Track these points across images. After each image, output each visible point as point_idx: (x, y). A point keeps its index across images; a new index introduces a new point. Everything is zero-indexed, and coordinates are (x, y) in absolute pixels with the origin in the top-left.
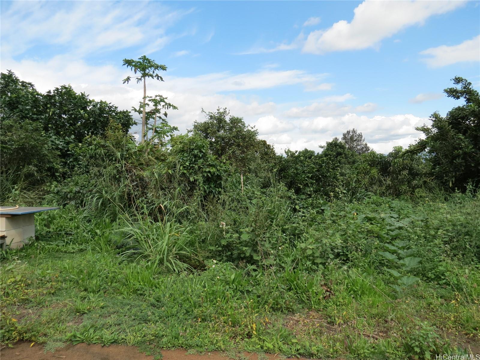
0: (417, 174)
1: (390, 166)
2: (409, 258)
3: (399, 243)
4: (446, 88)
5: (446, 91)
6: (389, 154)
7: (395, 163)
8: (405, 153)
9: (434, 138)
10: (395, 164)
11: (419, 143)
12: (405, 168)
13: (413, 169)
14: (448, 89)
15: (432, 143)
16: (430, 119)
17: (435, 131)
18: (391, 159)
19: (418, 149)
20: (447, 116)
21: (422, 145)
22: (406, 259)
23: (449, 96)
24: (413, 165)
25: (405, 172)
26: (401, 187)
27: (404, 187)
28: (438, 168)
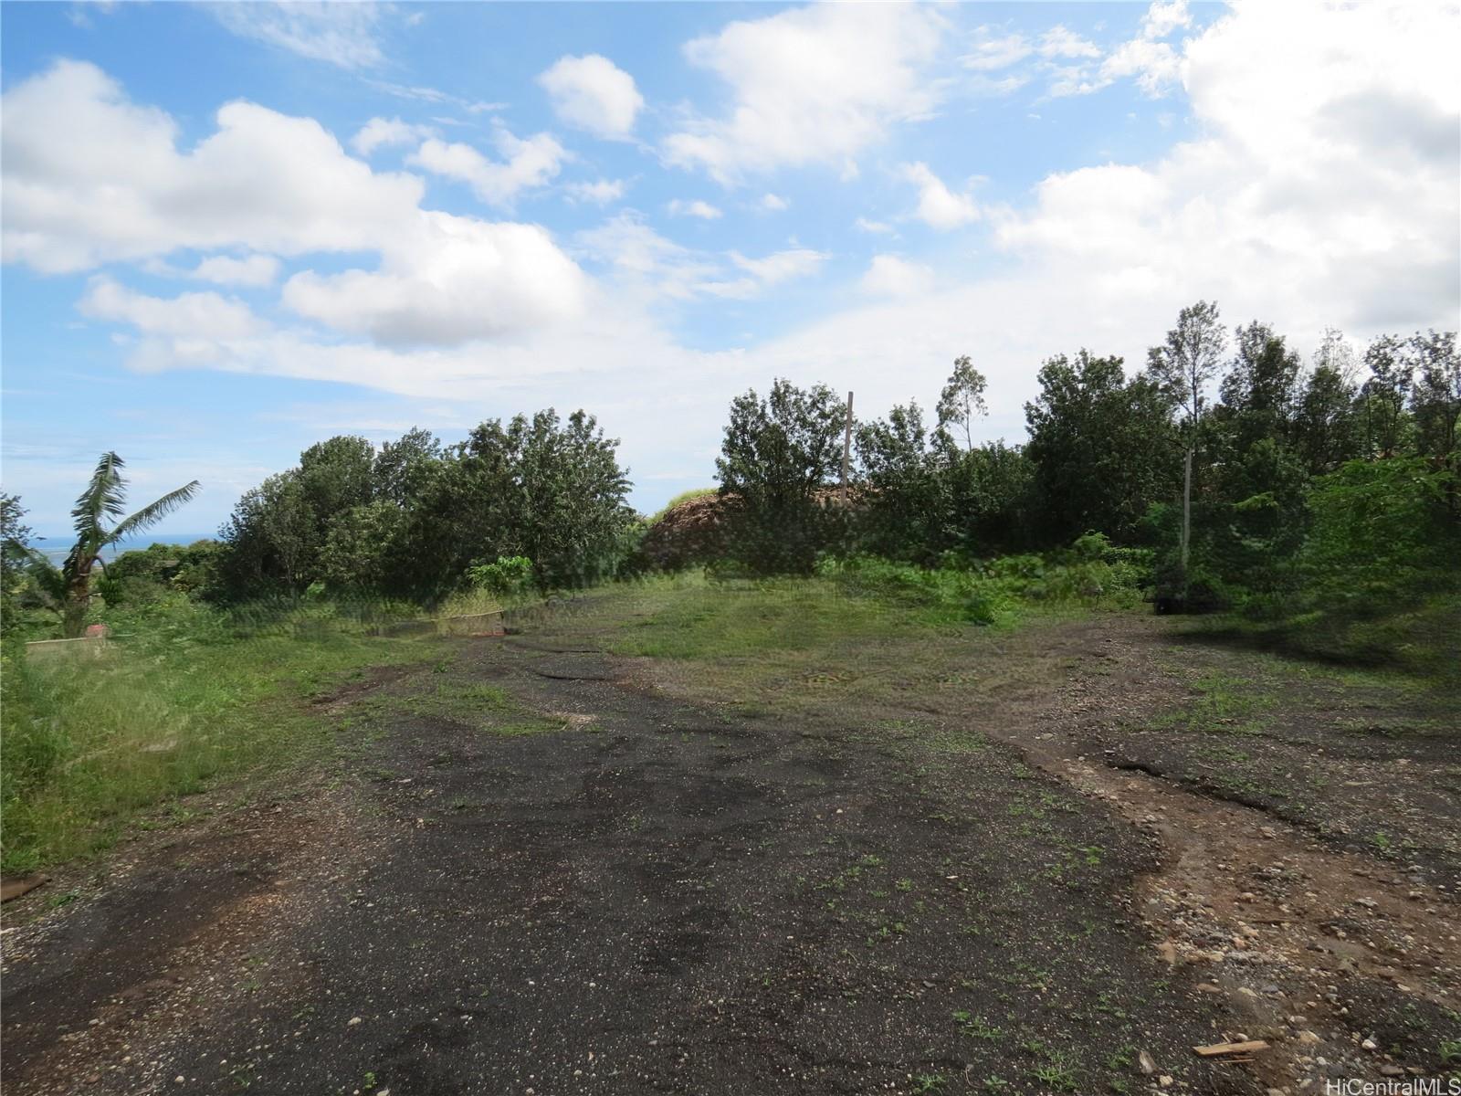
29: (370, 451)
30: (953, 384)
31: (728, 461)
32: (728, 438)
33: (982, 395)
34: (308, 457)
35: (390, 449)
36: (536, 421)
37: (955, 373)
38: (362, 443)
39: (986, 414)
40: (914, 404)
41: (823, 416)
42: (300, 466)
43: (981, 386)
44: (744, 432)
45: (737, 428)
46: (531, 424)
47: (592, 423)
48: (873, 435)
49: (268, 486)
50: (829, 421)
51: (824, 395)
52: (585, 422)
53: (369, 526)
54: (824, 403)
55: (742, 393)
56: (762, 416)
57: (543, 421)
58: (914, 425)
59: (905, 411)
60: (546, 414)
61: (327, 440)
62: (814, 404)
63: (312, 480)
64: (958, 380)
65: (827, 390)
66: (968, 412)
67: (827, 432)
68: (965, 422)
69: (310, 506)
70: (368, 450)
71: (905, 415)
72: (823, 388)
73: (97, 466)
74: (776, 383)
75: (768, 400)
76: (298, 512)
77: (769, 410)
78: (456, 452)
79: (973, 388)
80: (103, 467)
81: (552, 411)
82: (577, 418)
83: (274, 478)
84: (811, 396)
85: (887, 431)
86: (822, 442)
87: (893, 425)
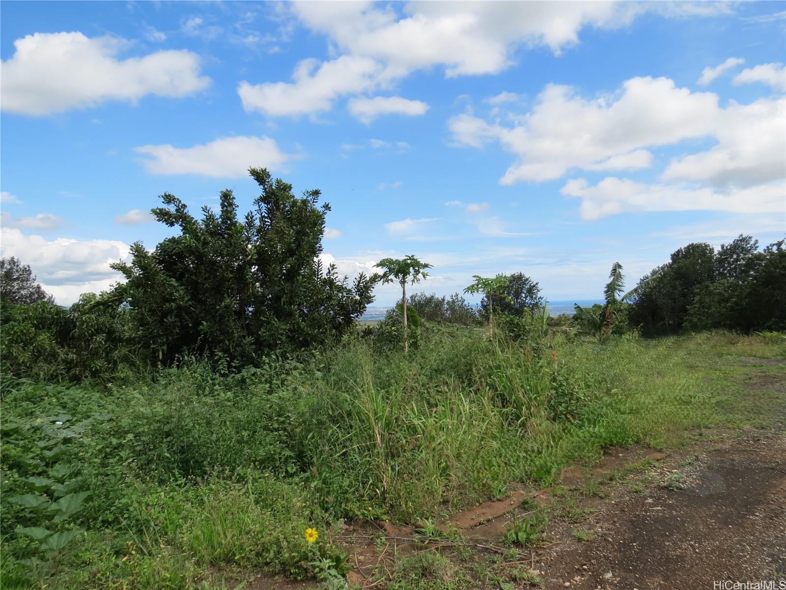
0: (120, 340)
1: (75, 326)
2: (68, 497)
3: (60, 470)
4: (155, 208)
5: (154, 211)
6: (73, 306)
7: (83, 322)
8: (94, 306)
9: (135, 283)
10: (82, 325)
11: (116, 289)
12: (101, 329)
13: (114, 331)
14: (158, 209)
15: (132, 292)
16: (131, 252)
17: (137, 272)
18: (76, 315)
19: (116, 300)
20: (157, 250)
21: (120, 293)
22: (62, 501)
23: (159, 220)
24: (114, 325)
25: (100, 338)
26: (94, 363)
27: (99, 363)
28: (142, 330)
29: (712, 250)
34: (676, 257)
35: (725, 248)
38: (706, 246)
42: (671, 261)
49: (654, 273)
53: (720, 294)
61: (686, 245)
63: (679, 268)
69: (678, 283)
70: (710, 249)
73: (611, 269)
76: (671, 286)
80: (614, 270)
83: (657, 269)
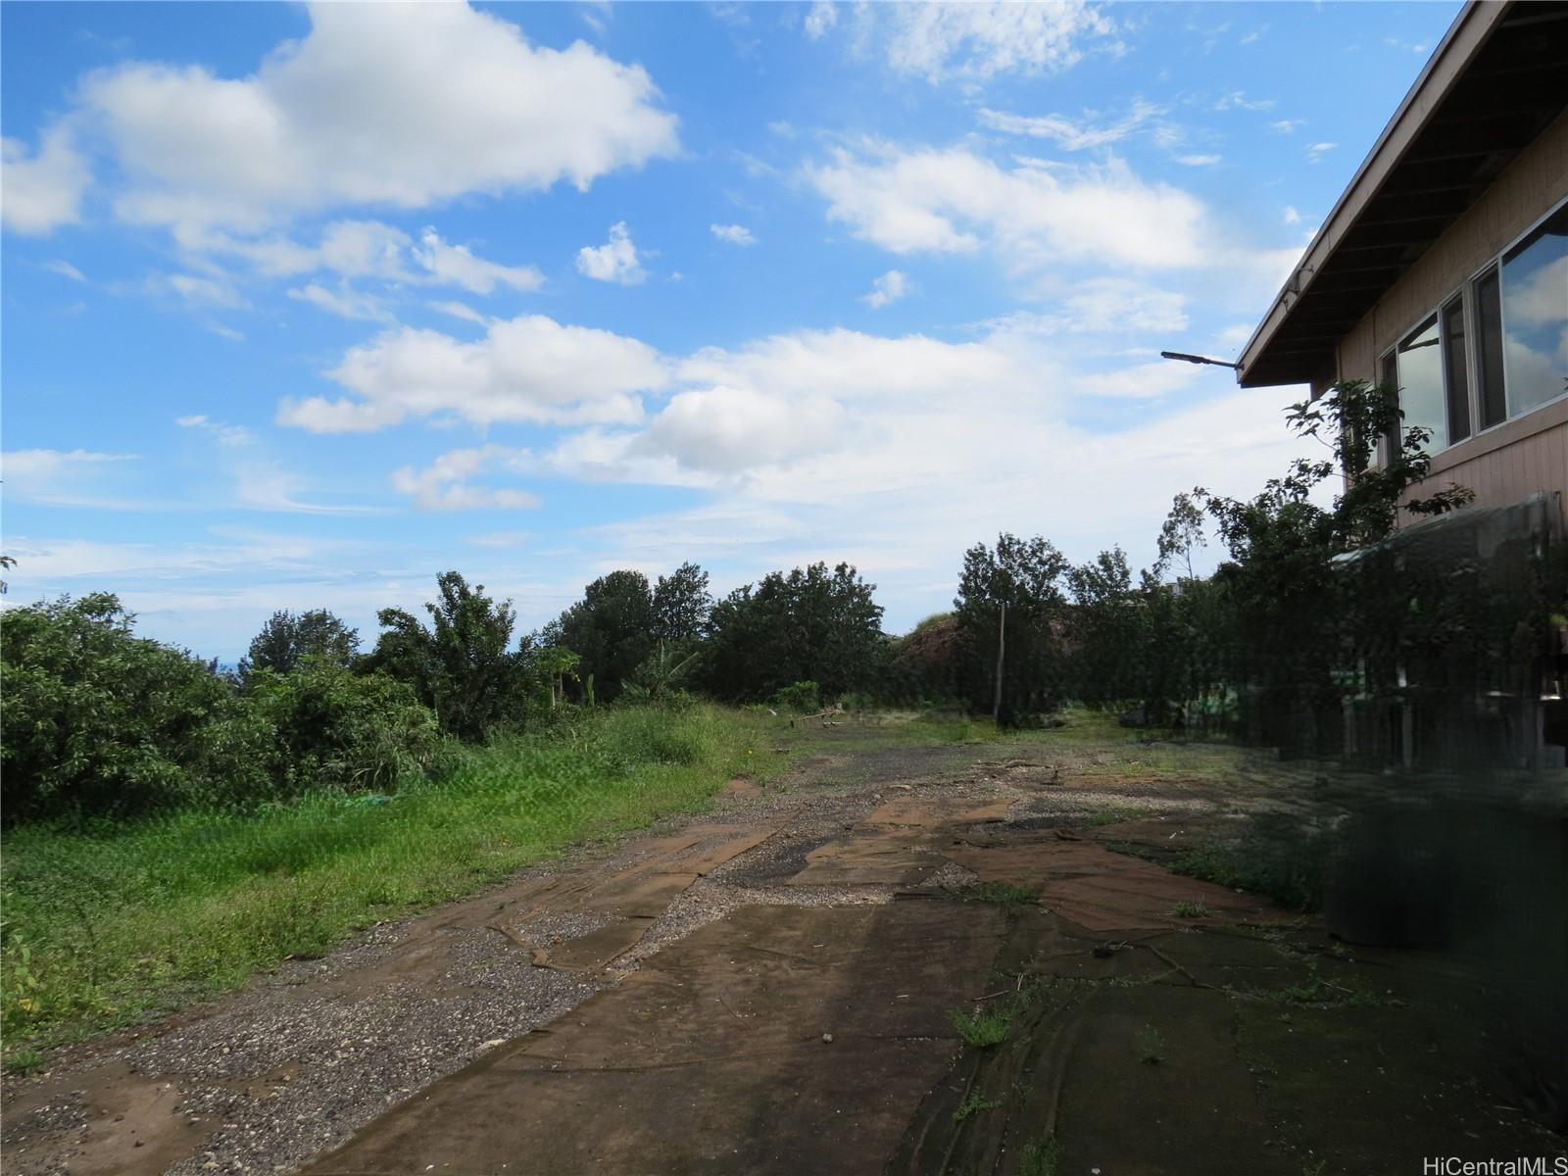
29: (645, 584)
30: (1173, 519)
31: (963, 600)
32: (963, 582)
33: (1200, 528)
34: (593, 591)
35: (664, 582)
36: (809, 572)
37: (1175, 509)
38: (638, 576)
39: (1206, 545)
40: (1119, 549)
41: (1042, 562)
42: (586, 598)
43: (1199, 520)
44: (977, 576)
45: (970, 574)
46: (806, 574)
47: (853, 572)
48: (1085, 576)
50: (1047, 567)
51: (1042, 545)
52: (848, 571)
54: (1042, 552)
55: (973, 546)
56: (991, 563)
57: (814, 572)
58: (1120, 567)
59: (1111, 555)
60: (817, 566)
62: (1034, 553)
63: (597, 609)
64: (1178, 515)
65: (1044, 541)
66: (1188, 543)
67: (1044, 575)
68: (1186, 552)
69: (600, 634)
70: (644, 582)
71: (1111, 558)
72: (1040, 540)
74: (1001, 537)
75: (995, 551)
77: (996, 559)
78: (742, 594)
79: (1192, 522)
81: (822, 564)
82: (841, 569)
84: (1030, 547)
85: (1097, 573)
86: (1041, 585)
87: (1101, 567)
